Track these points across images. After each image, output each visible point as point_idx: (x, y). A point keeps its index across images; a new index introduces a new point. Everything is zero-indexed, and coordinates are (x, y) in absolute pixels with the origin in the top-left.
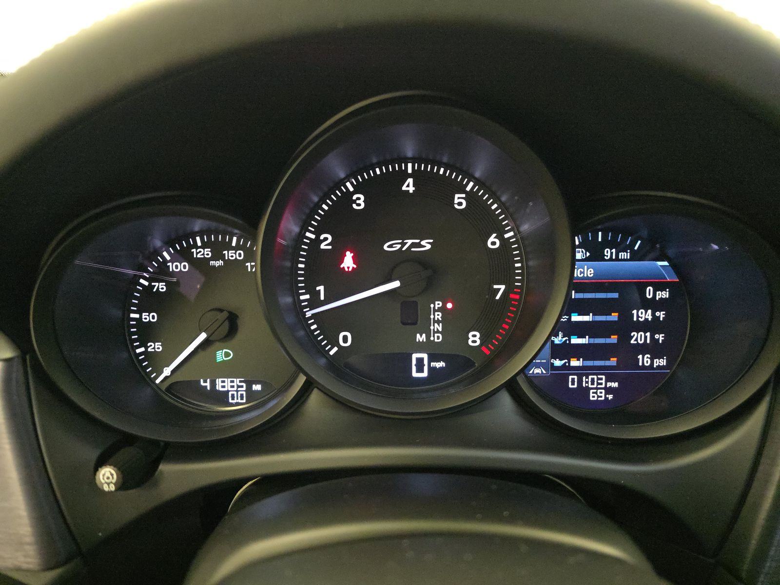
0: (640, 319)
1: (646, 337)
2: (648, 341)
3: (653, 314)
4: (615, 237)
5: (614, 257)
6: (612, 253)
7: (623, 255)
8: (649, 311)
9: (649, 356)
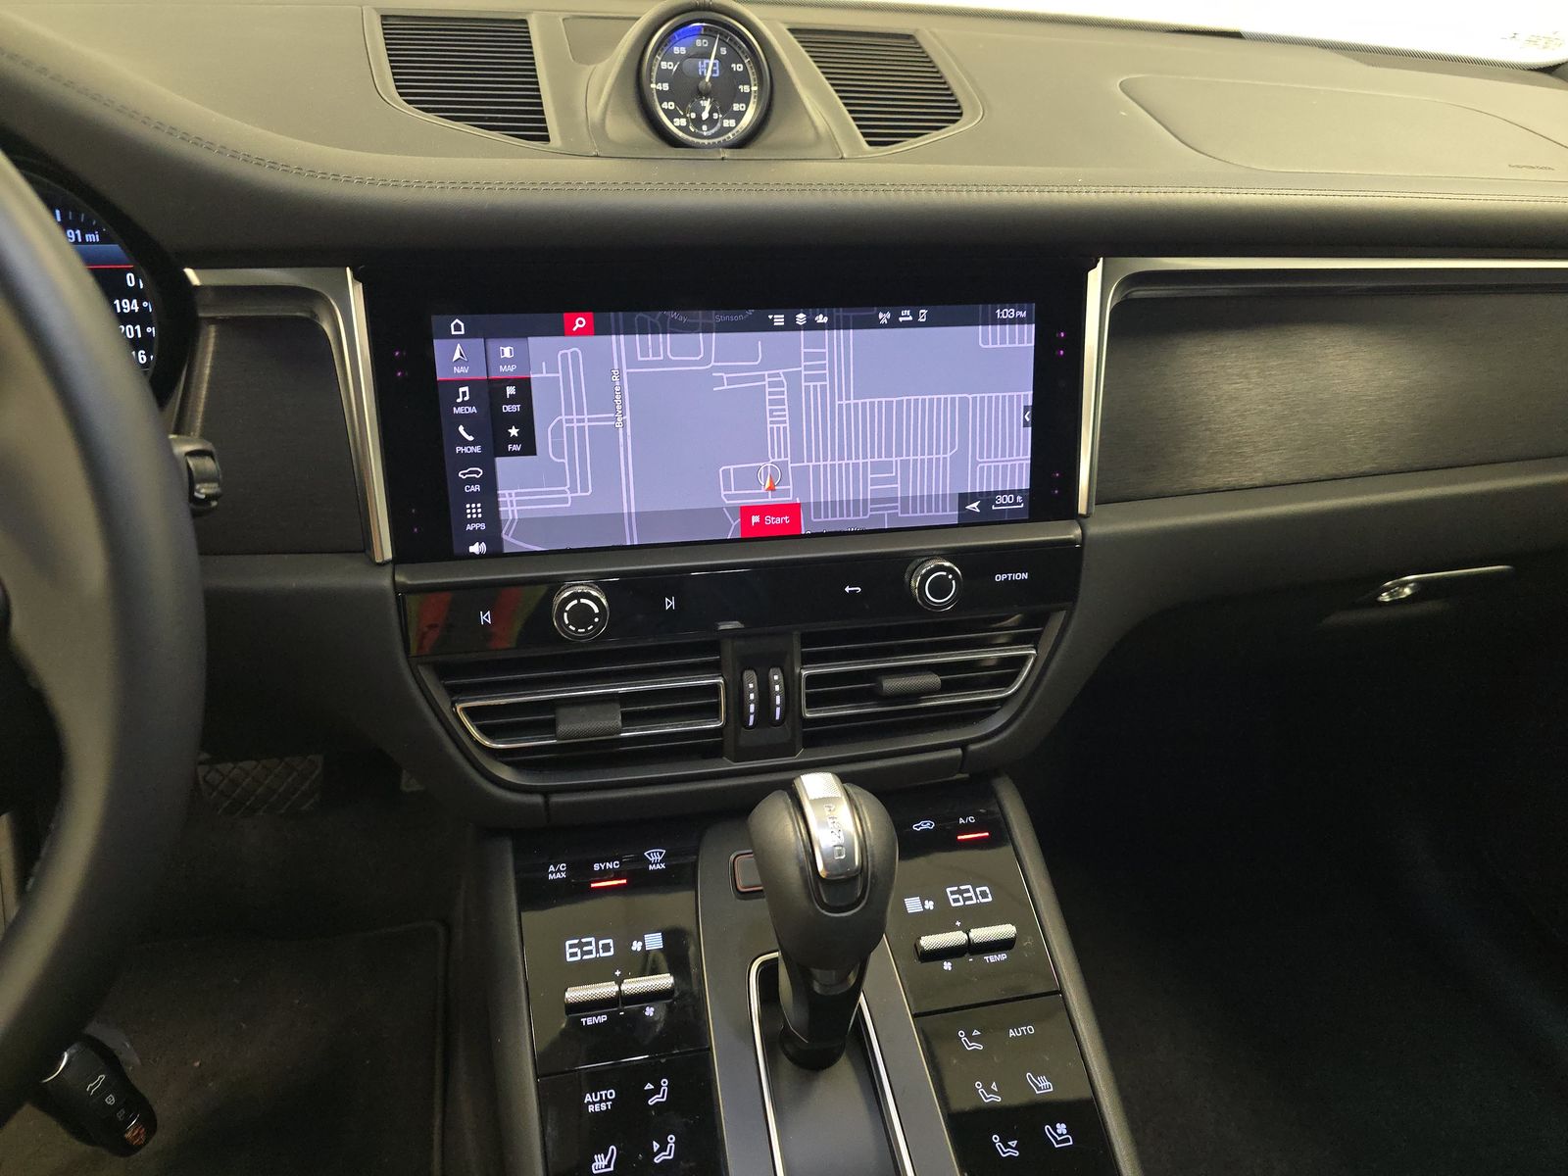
0: (125, 310)
1: (136, 331)
2: (140, 336)
3: (140, 304)
4: (77, 216)
5: (80, 240)
6: (76, 235)
7: (89, 237)
8: (135, 301)
9: (144, 352)
